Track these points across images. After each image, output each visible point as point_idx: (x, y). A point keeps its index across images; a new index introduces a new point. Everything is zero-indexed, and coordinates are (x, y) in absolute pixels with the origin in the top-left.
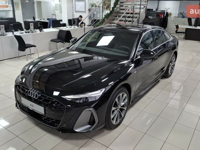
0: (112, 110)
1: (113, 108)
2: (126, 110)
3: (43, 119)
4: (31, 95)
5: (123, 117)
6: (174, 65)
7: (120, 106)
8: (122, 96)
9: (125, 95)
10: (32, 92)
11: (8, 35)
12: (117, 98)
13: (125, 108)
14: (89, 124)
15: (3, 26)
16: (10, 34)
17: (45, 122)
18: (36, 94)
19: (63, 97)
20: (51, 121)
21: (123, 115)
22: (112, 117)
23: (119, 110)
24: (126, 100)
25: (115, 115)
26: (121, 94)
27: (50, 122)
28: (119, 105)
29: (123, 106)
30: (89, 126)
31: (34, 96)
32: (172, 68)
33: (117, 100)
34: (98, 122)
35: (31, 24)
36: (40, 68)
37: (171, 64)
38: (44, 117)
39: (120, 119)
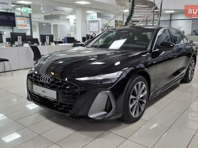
0: (131, 98)
1: (132, 97)
2: (145, 103)
3: (55, 106)
4: (44, 81)
5: (142, 110)
6: (193, 70)
7: (139, 97)
8: (141, 86)
9: (144, 86)
10: (44, 77)
11: (24, 46)
12: (136, 85)
13: (145, 101)
14: (105, 111)
15: (21, 37)
16: (26, 45)
17: (57, 110)
18: (49, 78)
19: (77, 79)
20: (64, 106)
21: (142, 109)
22: (131, 106)
23: (138, 101)
24: (146, 92)
25: (134, 106)
26: (140, 83)
27: (62, 109)
28: (138, 95)
29: (142, 98)
30: (105, 113)
31: (46, 81)
32: (192, 74)
33: (135, 87)
34: (116, 108)
35: (47, 37)
36: (54, 62)
37: (190, 67)
38: (56, 104)
39: (139, 112)
